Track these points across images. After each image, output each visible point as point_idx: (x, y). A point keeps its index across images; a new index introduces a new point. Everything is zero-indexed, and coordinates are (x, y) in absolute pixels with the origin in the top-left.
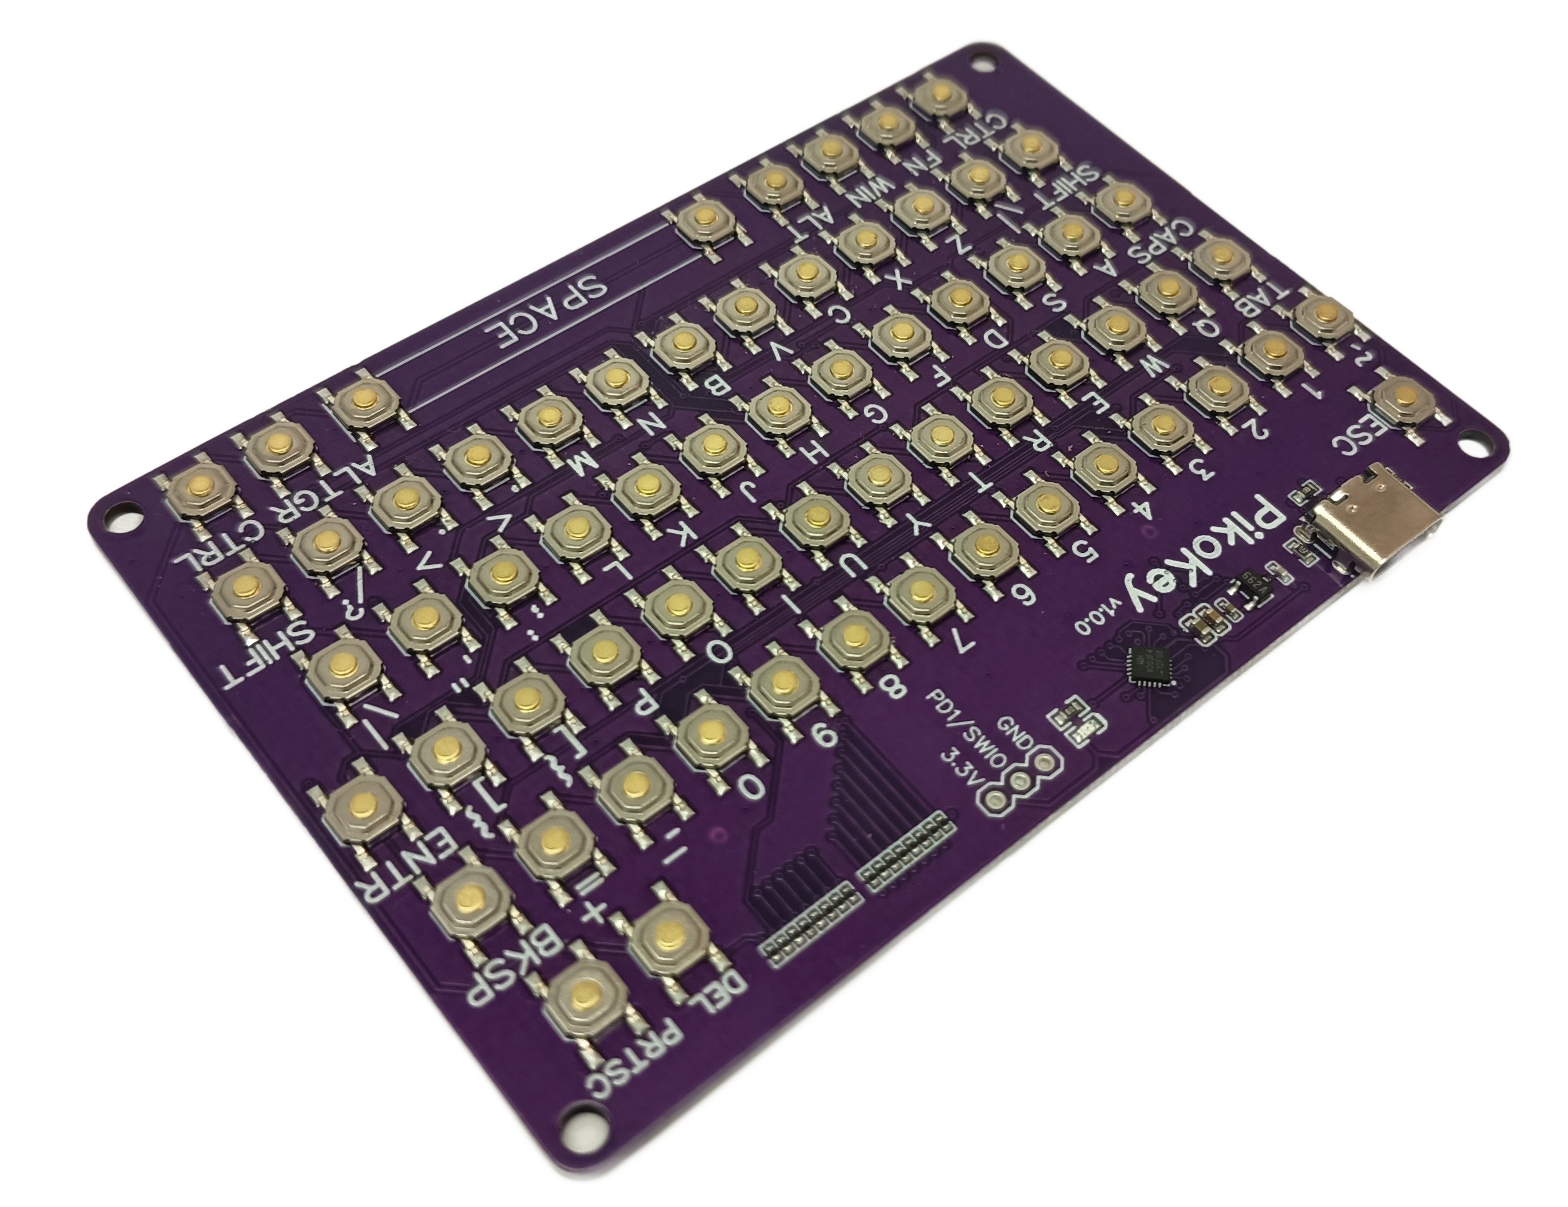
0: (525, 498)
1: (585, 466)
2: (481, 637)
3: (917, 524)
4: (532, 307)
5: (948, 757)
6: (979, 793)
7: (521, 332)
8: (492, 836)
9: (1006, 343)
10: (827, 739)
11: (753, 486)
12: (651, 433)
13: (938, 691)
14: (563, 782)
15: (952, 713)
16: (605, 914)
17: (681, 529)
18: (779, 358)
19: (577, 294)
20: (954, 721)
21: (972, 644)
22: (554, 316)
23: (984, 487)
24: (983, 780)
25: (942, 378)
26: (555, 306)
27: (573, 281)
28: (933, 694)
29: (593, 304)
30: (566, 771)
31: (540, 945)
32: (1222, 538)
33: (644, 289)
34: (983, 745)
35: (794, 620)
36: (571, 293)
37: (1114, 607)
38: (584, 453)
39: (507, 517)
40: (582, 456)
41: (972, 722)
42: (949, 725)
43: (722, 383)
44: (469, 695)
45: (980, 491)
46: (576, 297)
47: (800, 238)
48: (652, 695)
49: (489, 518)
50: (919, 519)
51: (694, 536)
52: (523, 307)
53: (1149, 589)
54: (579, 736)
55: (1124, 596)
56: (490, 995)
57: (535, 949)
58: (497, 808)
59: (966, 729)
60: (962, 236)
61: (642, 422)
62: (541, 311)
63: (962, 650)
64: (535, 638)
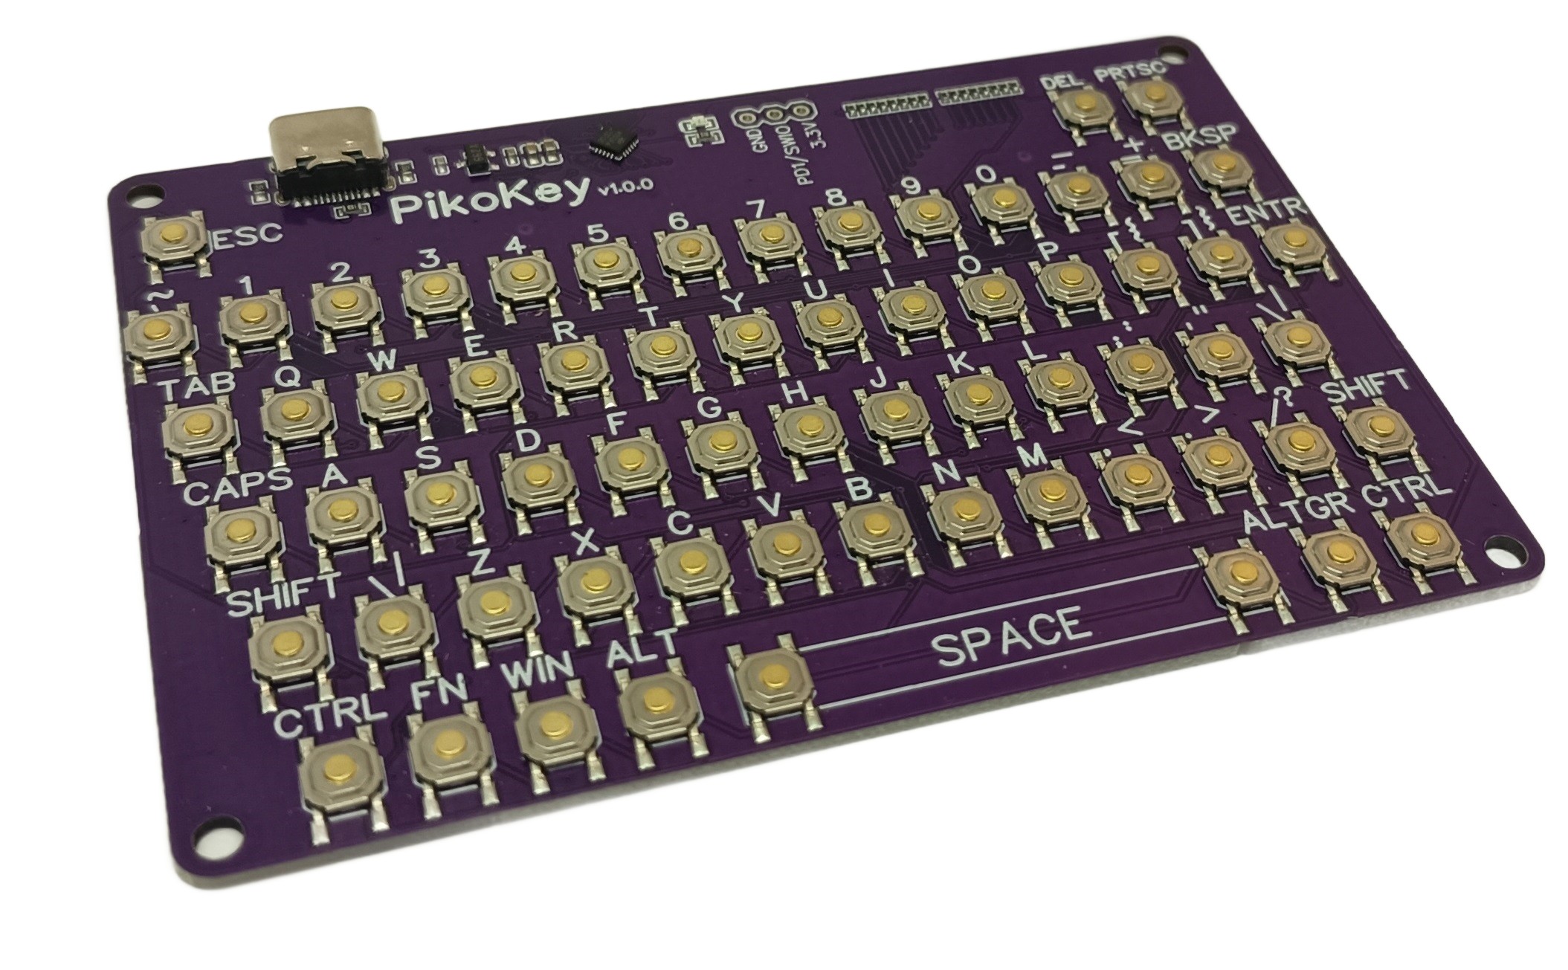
0: (1100, 441)
1: (1031, 453)
2: (1174, 339)
3: (736, 302)
4: (1029, 647)
5: (820, 145)
6: (812, 118)
7: (1052, 620)
8: (1197, 208)
9: (519, 433)
10: (910, 183)
11: (873, 382)
12: (951, 462)
13: (800, 183)
14: (1133, 221)
15: (798, 168)
16: (1126, 141)
17: (960, 367)
18: (778, 496)
19: (970, 647)
20: (802, 162)
21: (749, 203)
22: (1007, 627)
23: (649, 311)
24: (803, 124)
25: (615, 419)
26: (1000, 641)
27: (968, 666)
28: (806, 182)
29: (955, 628)
30: (1129, 228)
31: (1178, 139)
32: (465, 204)
33: (888, 628)
34: (787, 140)
35: (891, 266)
36: (976, 650)
37: (607, 189)
38: (1027, 465)
39: (1122, 429)
40: (1030, 462)
41: (786, 157)
42: (807, 161)
43: (852, 490)
44: (1194, 300)
45: (656, 308)
46: (972, 643)
47: (666, 634)
48: (1040, 254)
49: (1141, 433)
50: (732, 305)
51: (950, 357)
52: (1039, 650)
53: (565, 191)
54: (1110, 246)
55: (592, 192)
56: (1220, 128)
57: (1182, 139)
58: (1190, 222)
59: (794, 154)
60: (467, 571)
61: (955, 475)
62: (1019, 639)
63: (761, 203)
64: (1126, 323)
